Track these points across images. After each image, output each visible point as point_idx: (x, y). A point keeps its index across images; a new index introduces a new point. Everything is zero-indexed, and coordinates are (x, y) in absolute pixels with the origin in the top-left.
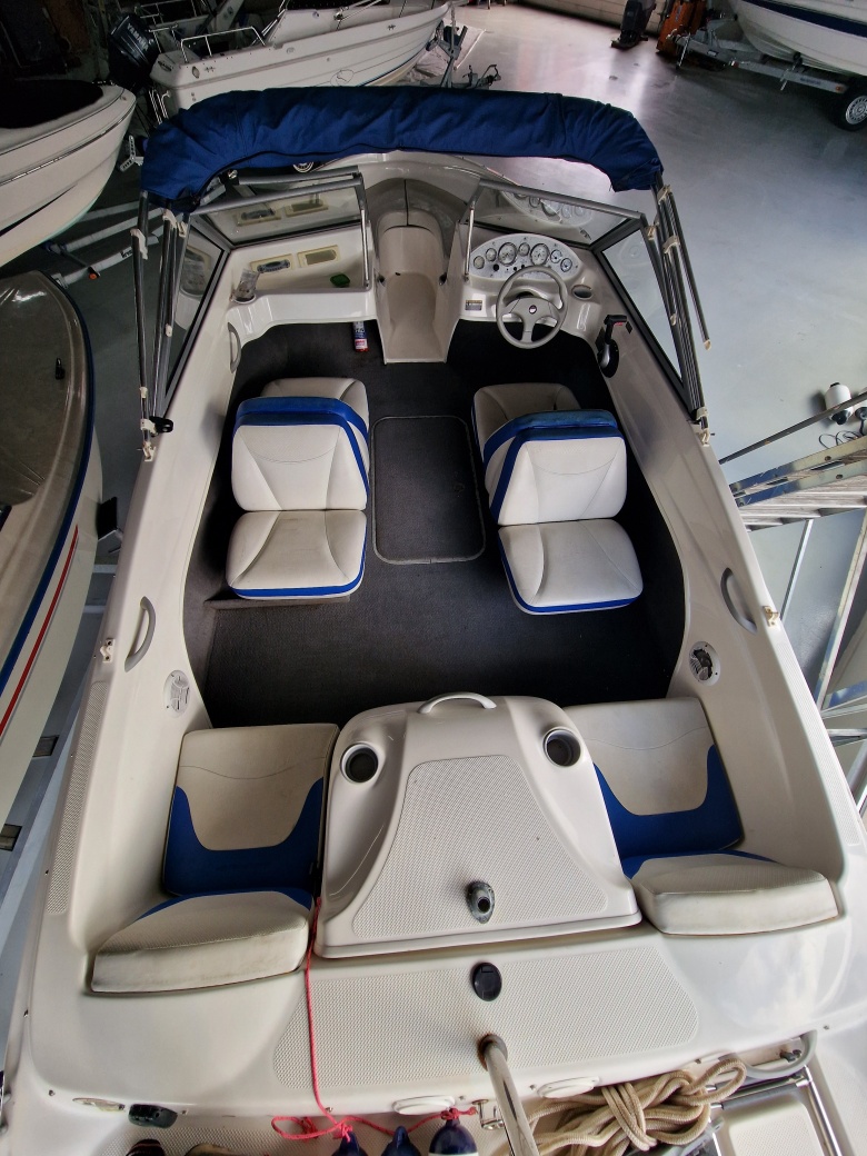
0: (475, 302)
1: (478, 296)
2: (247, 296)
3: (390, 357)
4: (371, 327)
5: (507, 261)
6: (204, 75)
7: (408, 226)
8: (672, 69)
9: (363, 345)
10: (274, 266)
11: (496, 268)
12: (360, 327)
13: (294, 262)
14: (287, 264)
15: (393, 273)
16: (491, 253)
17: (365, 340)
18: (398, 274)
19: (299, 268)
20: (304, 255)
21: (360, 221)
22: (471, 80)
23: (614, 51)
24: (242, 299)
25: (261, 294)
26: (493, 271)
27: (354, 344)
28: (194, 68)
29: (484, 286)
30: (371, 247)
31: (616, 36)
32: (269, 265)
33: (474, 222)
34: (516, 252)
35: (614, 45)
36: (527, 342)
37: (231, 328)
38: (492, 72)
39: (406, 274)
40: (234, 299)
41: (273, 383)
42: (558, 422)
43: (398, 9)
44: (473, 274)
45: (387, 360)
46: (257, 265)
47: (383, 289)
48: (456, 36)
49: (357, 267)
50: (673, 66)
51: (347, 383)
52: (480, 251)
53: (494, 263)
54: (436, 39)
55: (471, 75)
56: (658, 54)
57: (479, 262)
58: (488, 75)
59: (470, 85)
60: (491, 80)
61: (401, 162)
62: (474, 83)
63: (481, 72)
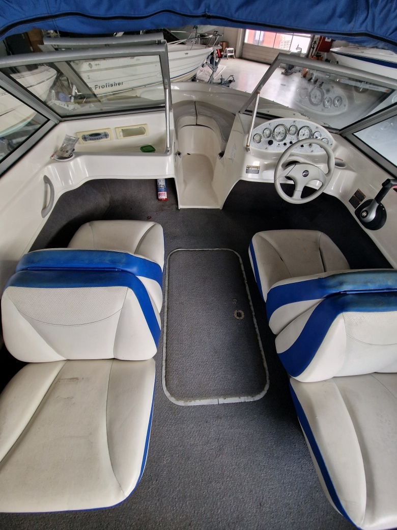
0: (254, 167)
1: (256, 163)
2: (66, 155)
3: (182, 205)
4: (171, 183)
5: (279, 138)
6: (94, 68)
7: (197, 125)
8: (308, 82)
9: (164, 196)
10: (96, 136)
11: (270, 143)
12: (162, 184)
13: (112, 134)
14: (106, 135)
15: (186, 153)
16: (267, 132)
17: (166, 193)
18: (189, 154)
19: (116, 139)
20: (120, 130)
21: (164, 107)
23: (283, 76)
24: (62, 158)
25: (79, 154)
26: (268, 146)
27: (157, 195)
28: (90, 64)
29: (262, 156)
30: (172, 127)
31: (283, 71)
32: (91, 135)
33: (257, 113)
34: (287, 131)
35: (282, 73)
36: (297, 199)
37: (47, 180)
38: (231, 78)
39: (194, 155)
40: (55, 157)
41: (88, 224)
42: (371, 287)
43: (190, 47)
44: (253, 146)
45: (180, 207)
46: (82, 134)
47: (180, 159)
48: (216, 62)
49: (161, 141)
51: (149, 225)
52: (259, 130)
53: (269, 139)
54: (206, 63)
55: (221, 79)
56: (302, 77)
57: (257, 138)
58: (229, 79)
59: (221, 83)
60: (230, 81)
61: (194, 91)
62: (223, 82)
63: (226, 78)
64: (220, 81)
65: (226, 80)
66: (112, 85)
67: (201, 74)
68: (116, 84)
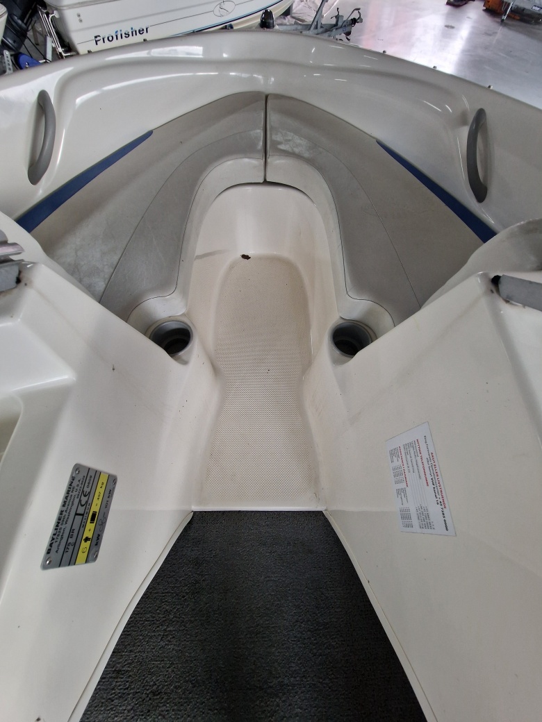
7: (266, 183)
8: (498, 22)
15: (239, 255)
18: (246, 257)
22: (337, 21)
23: (449, 7)
38: (356, 15)
39: (261, 258)
50: (499, 20)
55: (337, 17)
56: (484, 10)
58: (352, 17)
59: (336, 25)
60: (354, 21)
61: (263, 63)
62: (340, 24)
63: (346, 15)
64: (334, 21)
65: (345, 19)
66: (127, 35)
67: (300, 6)
68: (134, 33)
